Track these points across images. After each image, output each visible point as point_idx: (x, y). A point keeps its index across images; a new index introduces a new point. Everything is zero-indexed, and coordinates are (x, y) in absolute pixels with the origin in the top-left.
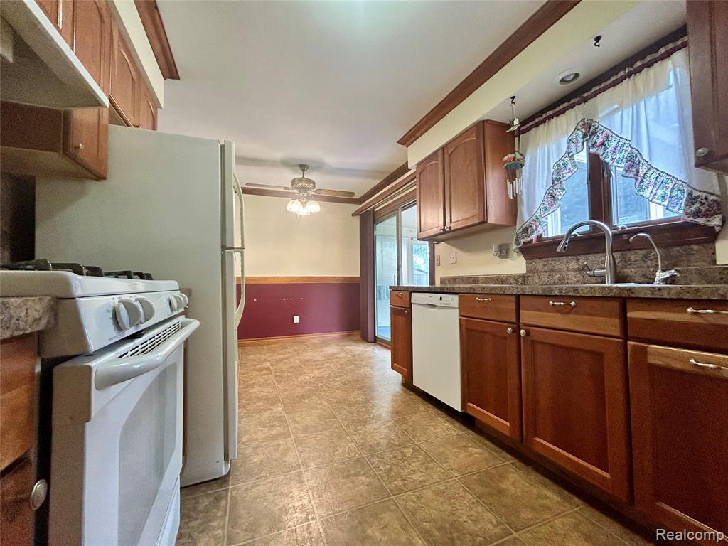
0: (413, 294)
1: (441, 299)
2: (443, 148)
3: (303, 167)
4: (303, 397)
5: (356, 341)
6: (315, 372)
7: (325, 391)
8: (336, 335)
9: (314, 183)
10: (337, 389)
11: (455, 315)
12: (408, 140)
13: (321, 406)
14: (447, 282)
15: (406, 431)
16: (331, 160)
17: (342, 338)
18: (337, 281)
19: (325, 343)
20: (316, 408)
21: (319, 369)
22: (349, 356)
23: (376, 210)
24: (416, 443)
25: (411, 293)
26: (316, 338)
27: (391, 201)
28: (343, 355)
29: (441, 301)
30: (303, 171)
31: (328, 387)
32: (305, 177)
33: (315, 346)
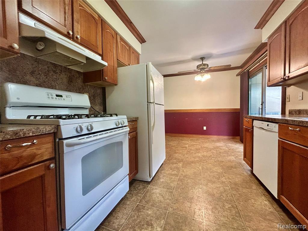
1: (268, 125)
2: (285, 22)
3: (202, 59)
4: (192, 162)
5: (236, 142)
6: (205, 153)
7: (204, 162)
8: (226, 137)
9: (208, 65)
10: (210, 163)
12: (261, 25)
13: (197, 168)
14: (294, 113)
15: (234, 195)
17: (229, 139)
18: (229, 110)
19: (218, 141)
20: (195, 169)
21: (208, 152)
22: (227, 149)
23: (250, 71)
25: (253, 120)
26: (215, 137)
28: (224, 148)
29: (268, 127)
30: (203, 60)
31: (207, 161)
32: (203, 63)
33: (213, 141)
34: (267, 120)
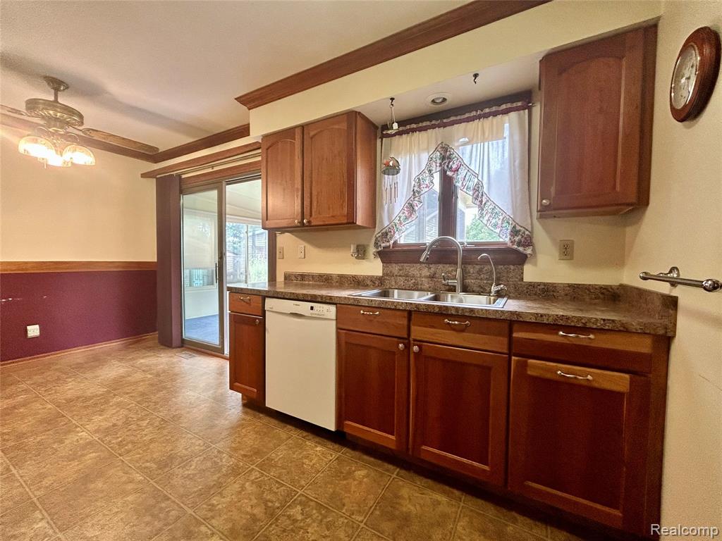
0: (268, 301)
1: (312, 308)
2: (303, 127)
3: (57, 84)
4: (86, 478)
6: (97, 418)
7: (128, 451)
8: (115, 344)
9: (81, 116)
10: (151, 441)
11: (332, 327)
12: (253, 100)
13: (130, 487)
14: (293, 278)
15: (278, 478)
16: (114, 88)
17: (127, 347)
18: (117, 267)
19: (97, 361)
20: (125, 493)
21: (102, 411)
22: (149, 376)
23: (183, 176)
24: (300, 492)
25: (264, 298)
26: (77, 354)
27: (210, 170)
28: (139, 376)
29: (311, 311)
30: (57, 90)
31: (133, 442)
32: (60, 100)
33: (79, 367)
34: (309, 299)
